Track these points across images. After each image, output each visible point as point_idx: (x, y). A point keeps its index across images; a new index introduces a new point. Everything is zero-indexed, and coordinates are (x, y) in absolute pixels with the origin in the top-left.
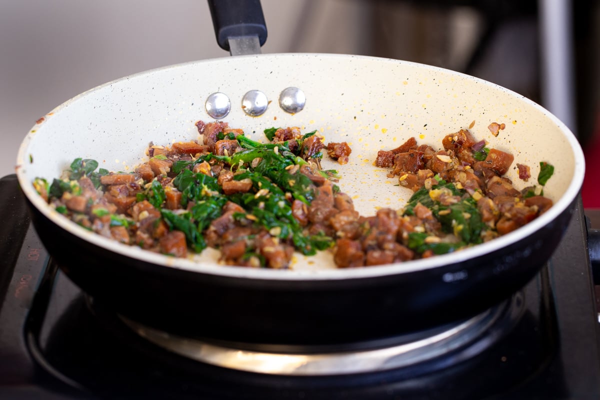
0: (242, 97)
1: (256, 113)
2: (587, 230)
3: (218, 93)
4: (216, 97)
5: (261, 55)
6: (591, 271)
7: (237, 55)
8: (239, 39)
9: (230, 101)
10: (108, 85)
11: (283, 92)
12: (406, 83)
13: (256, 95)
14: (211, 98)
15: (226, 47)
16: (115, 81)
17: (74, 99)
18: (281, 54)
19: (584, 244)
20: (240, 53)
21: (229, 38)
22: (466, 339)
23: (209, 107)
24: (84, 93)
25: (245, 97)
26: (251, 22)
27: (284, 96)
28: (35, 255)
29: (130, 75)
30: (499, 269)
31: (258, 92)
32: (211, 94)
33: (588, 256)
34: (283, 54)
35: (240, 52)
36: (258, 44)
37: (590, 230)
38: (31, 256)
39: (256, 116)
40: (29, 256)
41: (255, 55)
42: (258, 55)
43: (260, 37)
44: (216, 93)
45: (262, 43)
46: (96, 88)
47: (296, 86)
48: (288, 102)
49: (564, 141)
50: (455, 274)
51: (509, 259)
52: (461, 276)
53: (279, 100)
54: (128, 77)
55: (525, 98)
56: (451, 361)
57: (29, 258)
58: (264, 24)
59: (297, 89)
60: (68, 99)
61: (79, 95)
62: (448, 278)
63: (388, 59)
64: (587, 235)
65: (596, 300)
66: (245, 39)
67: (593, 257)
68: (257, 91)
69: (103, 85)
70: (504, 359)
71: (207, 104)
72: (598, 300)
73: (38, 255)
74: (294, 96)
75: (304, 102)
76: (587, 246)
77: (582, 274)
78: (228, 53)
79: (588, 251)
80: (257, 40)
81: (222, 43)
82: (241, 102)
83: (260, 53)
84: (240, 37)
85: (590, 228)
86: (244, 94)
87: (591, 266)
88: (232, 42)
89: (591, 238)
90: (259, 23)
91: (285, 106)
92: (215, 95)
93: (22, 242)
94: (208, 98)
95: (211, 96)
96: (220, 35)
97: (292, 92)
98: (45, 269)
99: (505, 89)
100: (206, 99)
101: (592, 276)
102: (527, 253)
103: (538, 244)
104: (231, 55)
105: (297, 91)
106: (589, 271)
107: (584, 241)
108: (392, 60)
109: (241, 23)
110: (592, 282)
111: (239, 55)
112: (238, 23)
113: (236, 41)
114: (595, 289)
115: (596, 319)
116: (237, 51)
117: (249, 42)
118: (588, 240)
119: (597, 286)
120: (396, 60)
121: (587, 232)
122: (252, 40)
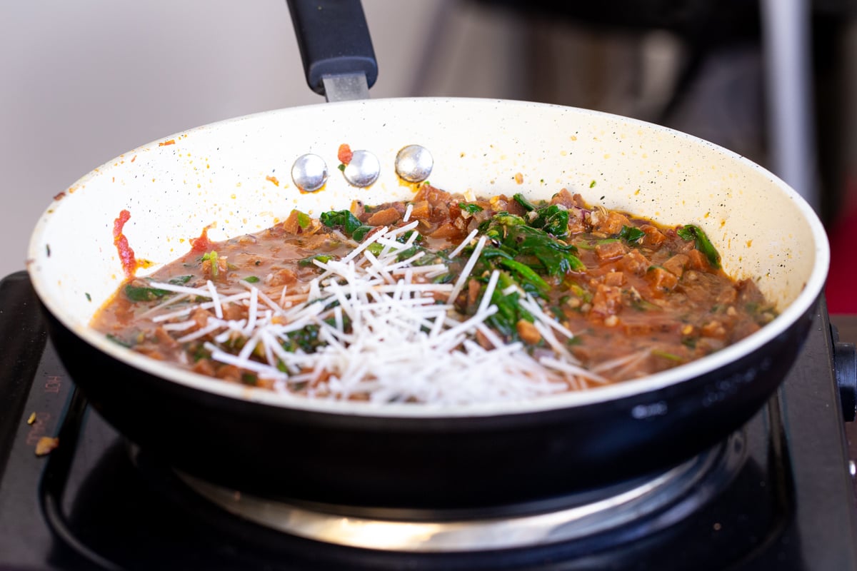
1: (363, 182)
2: (833, 345)
3: (309, 154)
4: (306, 161)
5: (369, 100)
6: (840, 400)
7: (336, 100)
8: (338, 79)
9: (325, 166)
10: (153, 145)
11: (401, 151)
12: (574, 139)
13: (363, 156)
14: (301, 162)
15: (317, 87)
18: (397, 99)
19: (829, 363)
20: (339, 98)
21: (324, 76)
22: (664, 499)
23: (297, 175)
26: (356, 54)
27: (403, 157)
28: (55, 385)
29: (185, 130)
30: (710, 400)
31: (365, 153)
32: (299, 156)
33: (835, 381)
34: (401, 98)
35: (340, 96)
36: (365, 85)
37: (838, 344)
38: (49, 385)
39: (364, 186)
40: (46, 386)
41: (362, 101)
42: (365, 101)
43: (367, 76)
44: (306, 155)
45: (370, 84)
47: (419, 144)
48: (407, 166)
49: (799, 219)
50: (650, 407)
51: (725, 385)
52: (658, 409)
53: (395, 164)
54: (182, 133)
55: (743, 158)
56: (642, 531)
57: (46, 389)
58: (373, 56)
59: (422, 147)
62: (640, 412)
63: (549, 105)
64: (834, 351)
65: (847, 443)
66: (348, 78)
67: (842, 383)
68: (365, 151)
69: (148, 145)
70: (717, 527)
71: (295, 167)
72: (850, 443)
73: (59, 385)
74: (416, 158)
75: (430, 166)
76: (834, 366)
77: (828, 406)
78: (323, 98)
79: (834, 374)
80: (363, 79)
81: (314, 83)
83: (368, 97)
84: (339, 76)
85: (838, 341)
87: (839, 395)
88: (328, 82)
89: (840, 356)
90: (366, 55)
91: (403, 172)
92: (306, 158)
93: (36, 367)
94: (296, 162)
95: (299, 159)
96: (311, 73)
97: (414, 152)
98: (68, 404)
99: (715, 146)
100: (292, 165)
101: (840, 409)
102: (750, 376)
103: (766, 364)
104: (327, 101)
105: (421, 151)
106: (837, 401)
107: (829, 360)
108: (554, 105)
109: (341, 55)
110: (841, 417)
111: (338, 101)
112: (337, 55)
113: (335, 81)
114: (845, 428)
115: (848, 469)
116: (336, 96)
117: (352, 82)
118: (834, 358)
119: (848, 423)
120: (561, 106)
121: (834, 347)
122: (357, 79)
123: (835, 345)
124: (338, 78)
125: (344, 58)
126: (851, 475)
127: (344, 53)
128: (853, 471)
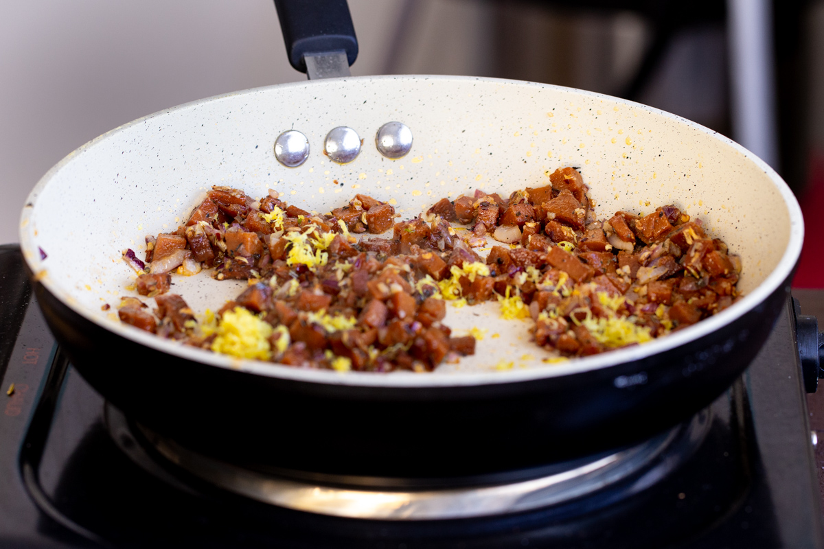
0: (324, 137)
1: (343, 158)
2: (795, 318)
3: (292, 130)
4: (288, 137)
5: (350, 77)
6: (802, 373)
7: (317, 78)
8: (319, 57)
9: (308, 142)
10: (139, 122)
11: (381, 128)
12: (550, 115)
13: (344, 133)
14: (282, 138)
15: (301, 67)
16: (150, 116)
17: (94, 141)
18: (378, 76)
19: (792, 336)
20: (321, 76)
21: (305, 54)
22: (630, 469)
23: (279, 151)
24: (109, 132)
25: (329, 137)
26: (336, 33)
27: (383, 135)
28: (34, 357)
29: (171, 107)
31: (346, 129)
32: (282, 132)
33: (798, 353)
34: (381, 76)
35: (321, 73)
36: (346, 63)
37: (800, 317)
38: (27, 357)
39: (345, 162)
40: (25, 358)
41: (343, 79)
42: (346, 78)
43: (348, 54)
44: (289, 131)
45: (351, 62)
46: (125, 125)
47: (399, 120)
48: (388, 142)
49: (773, 193)
50: (631, 377)
51: (703, 356)
52: (638, 379)
53: (376, 140)
54: (167, 110)
55: (718, 133)
56: (616, 497)
57: (25, 360)
58: (354, 35)
59: (401, 124)
60: (87, 142)
61: (101, 136)
62: (621, 382)
63: (526, 82)
64: (796, 324)
65: (809, 414)
66: (329, 56)
67: (804, 355)
68: (346, 127)
69: (134, 122)
70: (682, 496)
71: (277, 146)
72: (811, 414)
73: (38, 357)
74: (396, 134)
75: (410, 142)
76: (796, 338)
77: (790, 377)
78: (305, 75)
79: (797, 346)
80: (343, 57)
81: (296, 61)
82: (323, 143)
83: (349, 75)
84: (320, 53)
85: (801, 314)
86: (327, 133)
87: (801, 367)
88: (309, 60)
89: (802, 328)
90: (347, 34)
91: (384, 147)
92: (288, 134)
93: (14, 340)
94: (279, 137)
95: (281, 135)
96: (293, 51)
97: (393, 129)
98: (47, 376)
99: (689, 122)
100: (275, 140)
101: (802, 380)
102: (728, 346)
103: (743, 335)
104: (309, 79)
105: (400, 128)
106: (799, 374)
107: (791, 333)
108: (532, 83)
109: (322, 34)
110: (803, 389)
111: (320, 78)
112: (318, 33)
113: (316, 58)
114: (806, 399)
115: (809, 440)
116: (317, 73)
117: (333, 60)
118: (797, 331)
119: (810, 394)
120: (538, 83)
121: (796, 320)
122: (338, 57)
123: (797, 318)
124: (319, 55)
125: (325, 36)
126: (813, 445)
127: (326, 32)
128: (815, 440)
